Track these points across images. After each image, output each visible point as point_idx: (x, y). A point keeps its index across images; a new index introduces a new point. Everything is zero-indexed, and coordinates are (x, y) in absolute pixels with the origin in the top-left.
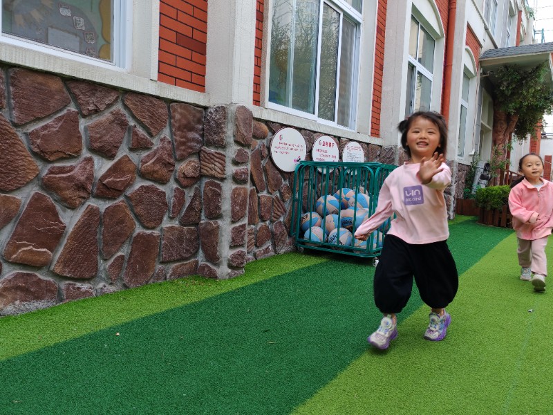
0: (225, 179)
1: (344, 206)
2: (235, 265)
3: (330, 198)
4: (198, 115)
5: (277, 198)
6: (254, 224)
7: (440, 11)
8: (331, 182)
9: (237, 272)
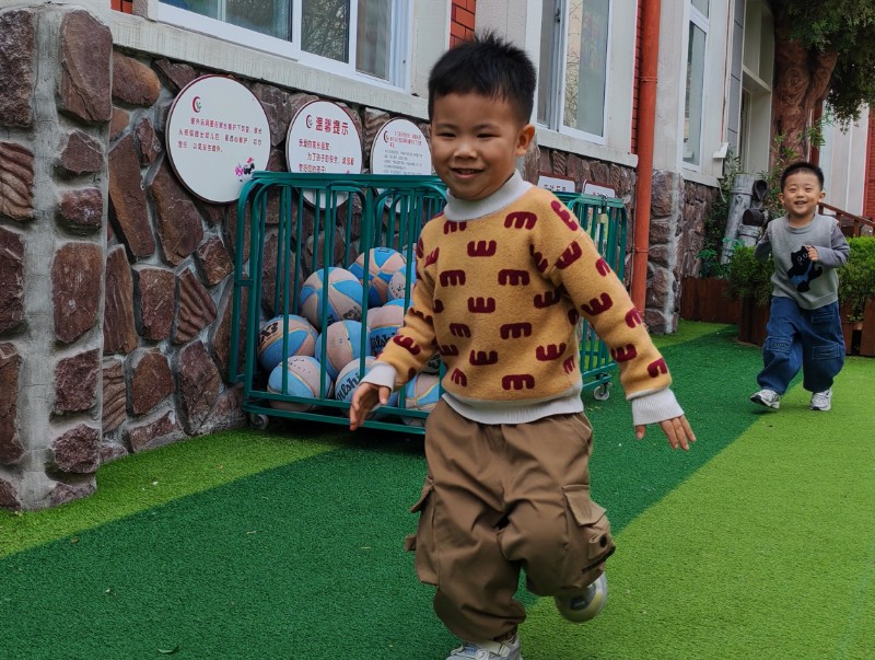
0: (33, 220)
1: (376, 298)
2: (67, 467)
3: (338, 275)
5: (189, 276)
6: (123, 353)
8: (342, 230)
9: (75, 488)
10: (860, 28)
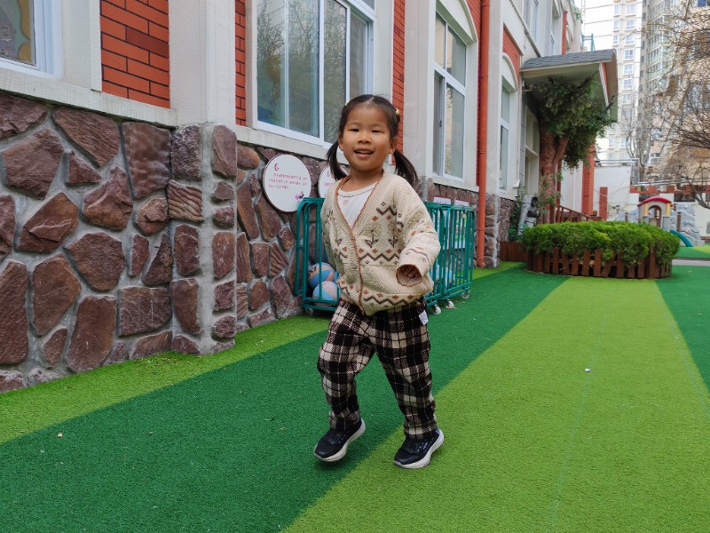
0: (202, 222)
2: (221, 335)
4: (162, 138)
5: (275, 246)
6: (246, 281)
7: (471, 9)
9: (225, 345)
10: (578, 127)
